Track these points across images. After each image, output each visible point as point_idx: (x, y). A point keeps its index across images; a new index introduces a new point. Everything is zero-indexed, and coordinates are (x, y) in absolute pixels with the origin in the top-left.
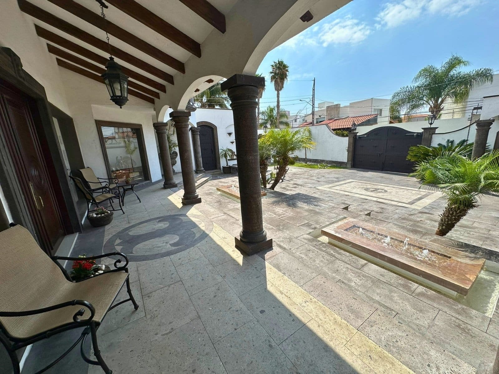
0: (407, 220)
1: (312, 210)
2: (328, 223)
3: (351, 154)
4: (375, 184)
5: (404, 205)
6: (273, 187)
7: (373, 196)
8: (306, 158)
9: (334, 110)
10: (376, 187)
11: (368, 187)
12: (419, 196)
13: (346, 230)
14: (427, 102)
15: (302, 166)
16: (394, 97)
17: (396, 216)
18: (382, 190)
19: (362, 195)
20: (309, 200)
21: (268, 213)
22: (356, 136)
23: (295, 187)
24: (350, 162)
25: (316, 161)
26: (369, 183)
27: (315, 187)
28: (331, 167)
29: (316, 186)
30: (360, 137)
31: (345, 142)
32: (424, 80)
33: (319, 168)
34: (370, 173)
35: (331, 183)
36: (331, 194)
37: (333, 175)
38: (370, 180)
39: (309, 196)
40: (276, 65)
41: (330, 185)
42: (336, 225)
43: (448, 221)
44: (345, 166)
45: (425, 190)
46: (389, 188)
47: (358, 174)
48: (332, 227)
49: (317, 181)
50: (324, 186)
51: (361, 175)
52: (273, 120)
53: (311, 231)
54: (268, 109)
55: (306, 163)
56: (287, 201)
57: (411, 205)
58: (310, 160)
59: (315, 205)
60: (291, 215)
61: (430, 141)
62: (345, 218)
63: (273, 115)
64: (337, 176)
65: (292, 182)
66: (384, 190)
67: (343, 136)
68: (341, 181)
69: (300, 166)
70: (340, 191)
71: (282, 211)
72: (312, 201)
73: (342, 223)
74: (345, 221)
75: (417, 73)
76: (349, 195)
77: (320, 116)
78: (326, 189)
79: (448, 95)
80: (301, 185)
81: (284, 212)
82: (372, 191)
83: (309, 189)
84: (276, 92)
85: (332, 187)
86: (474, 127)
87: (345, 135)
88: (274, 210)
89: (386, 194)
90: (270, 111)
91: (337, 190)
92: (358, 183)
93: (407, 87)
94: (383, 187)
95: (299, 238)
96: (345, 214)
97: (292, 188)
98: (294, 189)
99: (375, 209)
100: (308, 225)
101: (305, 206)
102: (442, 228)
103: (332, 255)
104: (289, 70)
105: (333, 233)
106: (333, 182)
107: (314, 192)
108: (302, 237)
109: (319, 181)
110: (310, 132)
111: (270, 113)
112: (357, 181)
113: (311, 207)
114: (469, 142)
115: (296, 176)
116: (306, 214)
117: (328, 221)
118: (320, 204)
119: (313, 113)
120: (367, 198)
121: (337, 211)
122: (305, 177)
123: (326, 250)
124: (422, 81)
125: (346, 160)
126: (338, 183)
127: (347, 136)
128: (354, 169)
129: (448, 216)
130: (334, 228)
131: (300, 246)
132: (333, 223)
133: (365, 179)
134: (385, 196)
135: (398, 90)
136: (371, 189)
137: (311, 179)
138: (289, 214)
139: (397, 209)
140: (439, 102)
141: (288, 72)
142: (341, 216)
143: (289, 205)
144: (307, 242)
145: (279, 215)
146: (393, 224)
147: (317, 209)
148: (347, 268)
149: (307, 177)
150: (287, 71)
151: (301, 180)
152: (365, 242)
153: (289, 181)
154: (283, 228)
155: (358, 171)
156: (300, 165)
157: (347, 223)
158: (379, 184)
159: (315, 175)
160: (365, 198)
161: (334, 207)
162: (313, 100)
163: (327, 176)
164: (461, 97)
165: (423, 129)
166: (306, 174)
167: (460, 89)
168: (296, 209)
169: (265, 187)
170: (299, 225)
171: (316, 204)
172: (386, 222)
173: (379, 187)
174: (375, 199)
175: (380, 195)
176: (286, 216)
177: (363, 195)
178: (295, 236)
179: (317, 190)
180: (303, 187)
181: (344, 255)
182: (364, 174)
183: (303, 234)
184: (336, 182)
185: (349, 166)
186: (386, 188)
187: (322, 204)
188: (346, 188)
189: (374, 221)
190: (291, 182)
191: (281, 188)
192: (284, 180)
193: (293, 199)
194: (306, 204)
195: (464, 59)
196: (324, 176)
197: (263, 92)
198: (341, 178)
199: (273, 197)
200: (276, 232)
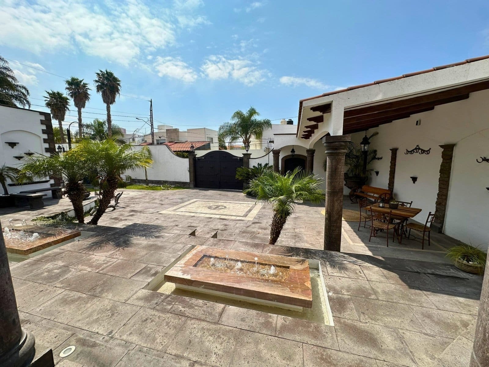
0: (246, 233)
1: (151, 246)
2: (174, 260)
3: (192, 175)
4: (215, 201)
5: (241, 218)
6: (94, 221)
7: (215, 214)
8: (147, 179)
9: (173, 133)
10: (217, 204)
11: (211, 205)
12: (249, 208)
13: (195, 265)
14: (241, 136)
15: (142, 189)
16: (220, 129)
17: (237, 231)
18: (223, 206)
19: (206, 213)
20: (149, 231)
21: (76, 267)
22: (195, 157)
23: (132, 215)
24: (193, 182)
25: (159, 183)
26: (211, 201)
27: (158, 212)
28: (174, 188)
29: (159, 210)
30: (199, 159)
31: (186, 162)
32: (238, 120)
33: (163, 190)
34: (210, 191)
35: (175, 205)
36: (177, 218)
37: (177, 196)
38: (211, 198)
39: (148, 225)
40: (103, 75)
41: (175, 208)
42: (182, 262)
43: (276, 230)
44: (188, 186)
45: (251, 202)
46: (227, 204)
47: (200, 194)
48: (179, 266)
49: (160, 204)
50: (168, 209)
51: (203, 194)
52: (103, 136)
53: (150, 280)
54: (95, 123)
55: (147, 185)
56: (115, 238)
57: (245, 217)
58: (153, 182)
59: (156, 237)
60: (120, 261)
61: (248, 163)
62: (193, 247)
63: (103, 131)
64: (181, 196)
65: (128, 209)
66: (224, 206)
67: (183, 157)
68: (186, 201)
69: (140, 189)
70: (185, 213)
71: (104, 258)
72: (152, 232)
73: (190, 257)
74: (194, 252)
75: (233, 114)
76: (194, 216)
77: (160, 137)
78: (170, 213)
79: (252, 133)
80: (140, 212)
81: (108, 259)
82: (215, 209)
83: (151, 215)
84: (106, 105)
85: (176, 209)
86: (271, 154)
87: (185, 156)
88: (90, 260)
89: (226, 210)
90: (99, 125)
91: (182, 212)
92: (201, 202)
93: (228, 123)
94: (223, 204)
95: (129, 302)
96: (192, 241)
97: (127, 216)
98: (130, 218)
99: (220, 227)
100: (146, 271)
101: (143, 240)
102: (273, 237)
103: (181, 314)
104: (121, 85)
105: (180, 275)
106: (177, 203)
107: (157, 218)
108: (135, 297)
109: (162, 204)
110: (149, 151)
111: (99, 127)
112: (200, 200)
113: (151, 241)
114: (270, 165)
115: (134, 200)
116: (143, 252)
117: (173, 257)
118: (163, 234)
119: (152, 134)
120: (211, 216)
121: (183, 240)
122: (145, 201)
123: (172, 308)
124: (236, 120)
125: (188, 181)
126: (183, 204)
127: (187, 157)
128: (197, 188)
129: (276, 225)
130: (181, 267)
131: (130, 316)
132: (179, 257)
133: (207, 197)
134: (225, 212)
135: (222, 124)
136: (214, 207)
137: (153, 203)
138: (115, 260)
139: (237, 224)
140: (248, 137)
141: (120, 86)
142: (189, 245)
143: (118, 245)
144: (142, 304)
145: (97, 267)
146: (239, 242)
147: (158, 242)
148: (203, 329)
149: (148, 200)
150: (119, 84)
151: (140, 205)
152: (218, 276)
153: (124, 208)
154: (102, 290)
155: (200, 190)
156: (140, 187)
157: (196, 255)
158: (219, 201)
159: (157, 197)
160: (210, 217)
161: (179, 235)
162: (151, 121)
163: (171, 197)
164: (259, 135)
165: (243, 154)
166: (147, 198)
167: (258, 130)
168: (128, 249)
169: (82, 221)
170: (132, 275)
171: (158, 235)
172: (233, 241)
173: (220, 204)
174: (218, 216)
175: (221, 212)
176: (111, 265)
177: (208, 214)
178: (122, 299)
179: (161, 215)
180: (143, 213)
181: (196, 306)
182: (205, 193)
183: (138, 289)
184: (180, 204)
185: (192, 186)
186: (225, 205)
187: (165, 234)
188: (191, 208)
189: (222, 243)
190: (126, 209)
191: (111, 219)
192: (116, 208)
193: (126, 234)
194: (144, 238)
195: (257, 111)
196: (167, 198)
197: (87, 102)
198: (185, 198)
199: (92, 236)
200: (87, 303)
